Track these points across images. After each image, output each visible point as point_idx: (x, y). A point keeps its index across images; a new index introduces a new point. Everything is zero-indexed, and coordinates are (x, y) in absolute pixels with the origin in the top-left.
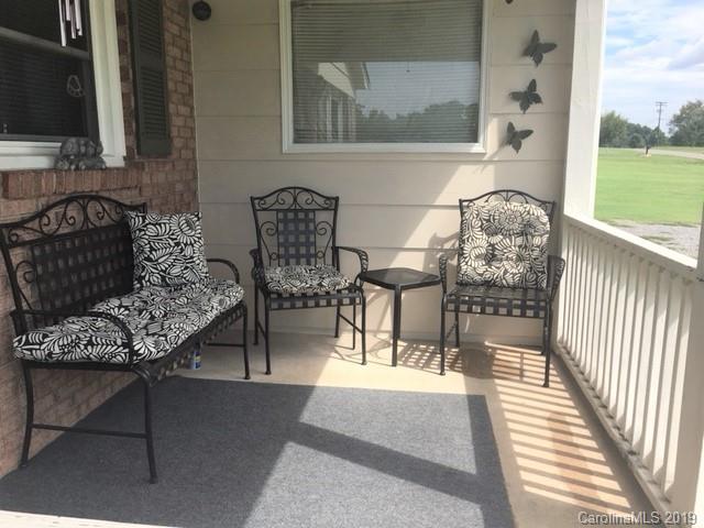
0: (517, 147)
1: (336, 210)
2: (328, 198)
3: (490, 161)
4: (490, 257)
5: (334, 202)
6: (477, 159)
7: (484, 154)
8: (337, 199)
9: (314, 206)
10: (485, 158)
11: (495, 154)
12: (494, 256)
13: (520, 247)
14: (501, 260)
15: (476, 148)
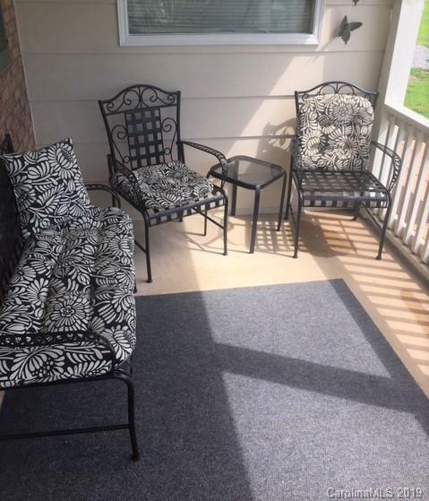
0: (346, 39)
1: (178, 105)
2: (171, 94)
3: (322, 52)
4: (324, 146)
5: (176, 97)
6: (310, 50)
7: (317, 45)
8: (178, 94)
9: (158, 103)
10: (317, 50)
11: (326, 46)
12: (327, 145)
13: (349, 135)
14: (333, 148)
15: (311, 39)
